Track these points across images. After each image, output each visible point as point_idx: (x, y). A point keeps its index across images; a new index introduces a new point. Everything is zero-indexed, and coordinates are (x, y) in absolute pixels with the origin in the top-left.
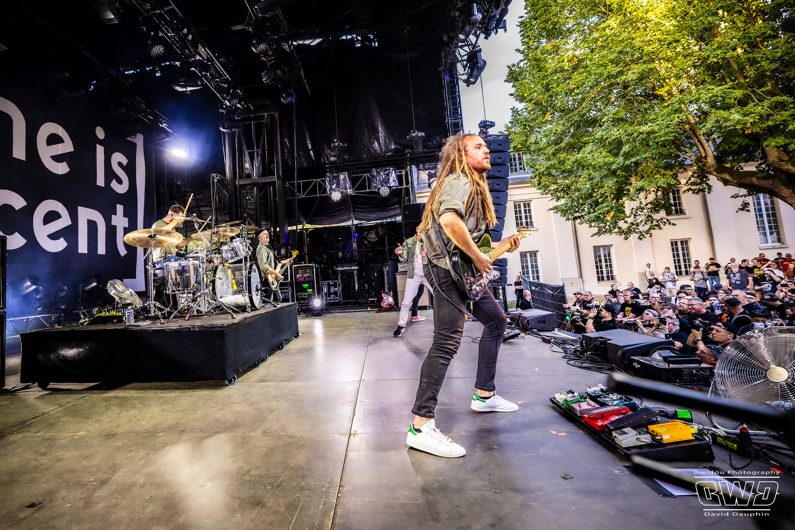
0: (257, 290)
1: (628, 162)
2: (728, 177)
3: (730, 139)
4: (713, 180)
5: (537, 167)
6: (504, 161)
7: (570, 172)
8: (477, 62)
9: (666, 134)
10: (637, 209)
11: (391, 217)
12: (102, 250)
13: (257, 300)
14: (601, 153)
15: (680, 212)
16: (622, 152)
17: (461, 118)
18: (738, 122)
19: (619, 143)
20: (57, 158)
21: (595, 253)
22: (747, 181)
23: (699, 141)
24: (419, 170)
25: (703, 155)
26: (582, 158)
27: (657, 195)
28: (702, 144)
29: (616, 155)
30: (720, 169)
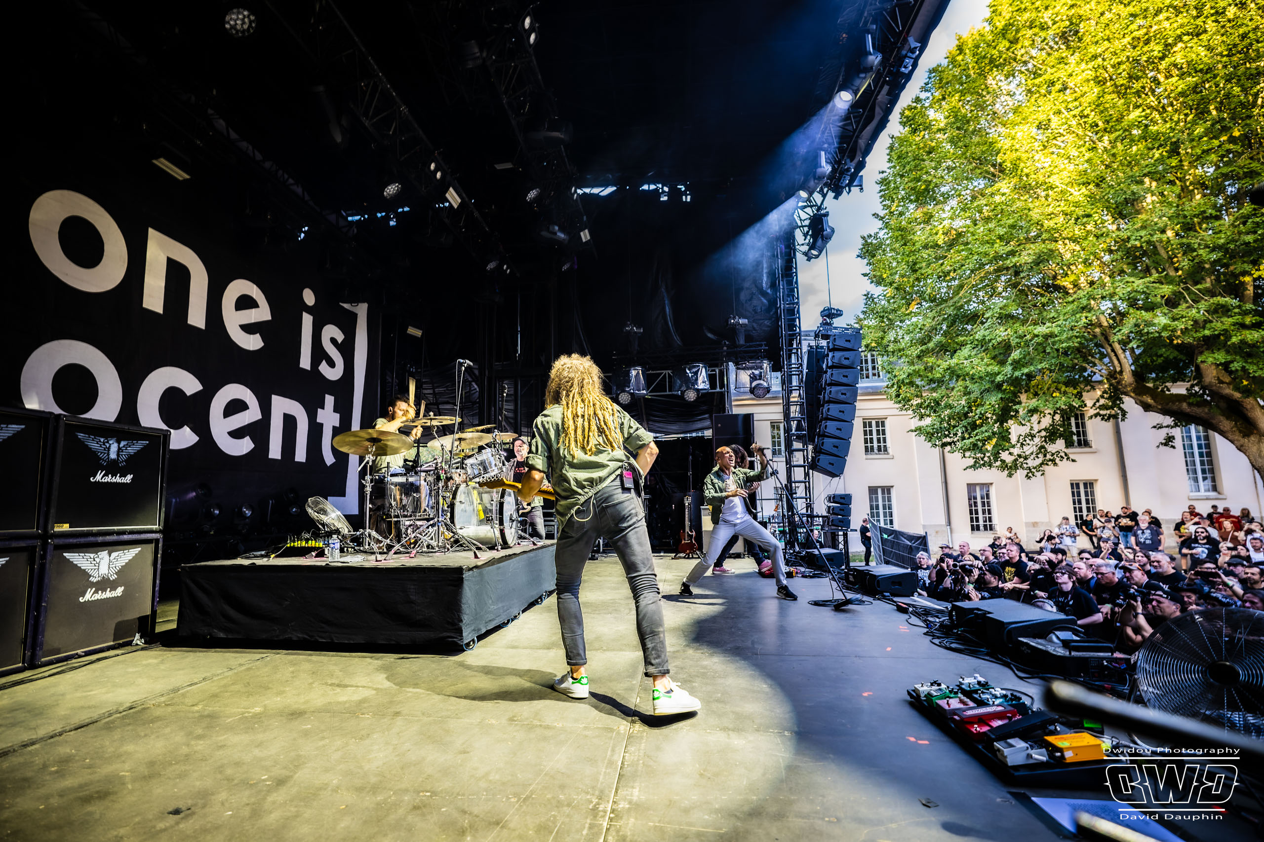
0: (512, 520)
1: (1017, 374)
2: (1149, 400)
3: (1154, 349)
4: (1129, 403)
5: (896, 373)
6: (853, 363)
7: (940, 382)
8: (822, 230)
9: (1070, 339)
10: (1026, 437)
11: (697, 430)
12: (301, 455)
13: (511, 534)
14: (982, 359)
15: (1084, 443)
16: (1010, 360)
17: (798, 303)
18: (1165, 328)
19: (1007, 347)
20: (248, 329)
21: (969, 492)
22: (1175, 407)
23: (1113, 350)
24: (738, 369)
25: (1118, 369)
26: (957, 364)
27: (1053, 419)
28: (1116, 355)
29: (1002, 363)
30: (1139, 390)
